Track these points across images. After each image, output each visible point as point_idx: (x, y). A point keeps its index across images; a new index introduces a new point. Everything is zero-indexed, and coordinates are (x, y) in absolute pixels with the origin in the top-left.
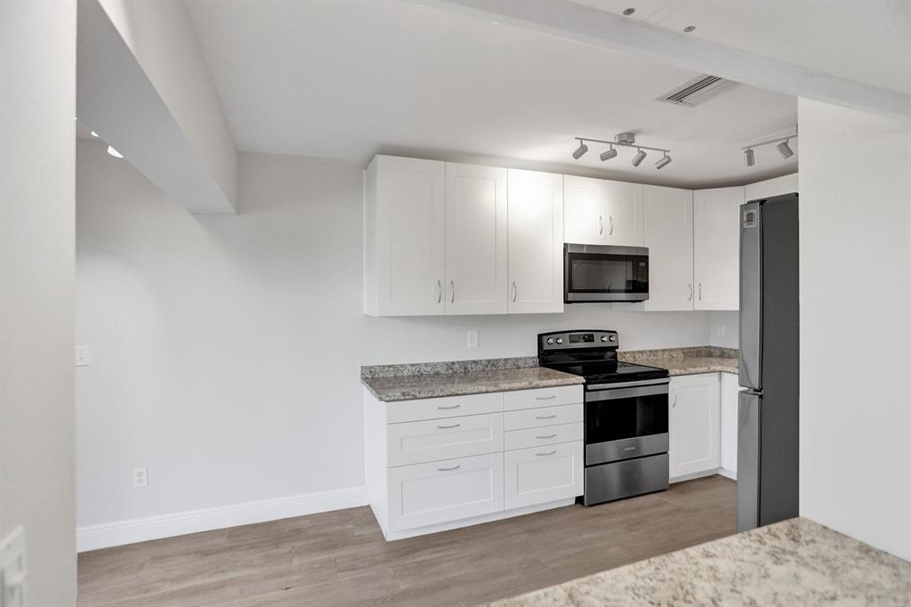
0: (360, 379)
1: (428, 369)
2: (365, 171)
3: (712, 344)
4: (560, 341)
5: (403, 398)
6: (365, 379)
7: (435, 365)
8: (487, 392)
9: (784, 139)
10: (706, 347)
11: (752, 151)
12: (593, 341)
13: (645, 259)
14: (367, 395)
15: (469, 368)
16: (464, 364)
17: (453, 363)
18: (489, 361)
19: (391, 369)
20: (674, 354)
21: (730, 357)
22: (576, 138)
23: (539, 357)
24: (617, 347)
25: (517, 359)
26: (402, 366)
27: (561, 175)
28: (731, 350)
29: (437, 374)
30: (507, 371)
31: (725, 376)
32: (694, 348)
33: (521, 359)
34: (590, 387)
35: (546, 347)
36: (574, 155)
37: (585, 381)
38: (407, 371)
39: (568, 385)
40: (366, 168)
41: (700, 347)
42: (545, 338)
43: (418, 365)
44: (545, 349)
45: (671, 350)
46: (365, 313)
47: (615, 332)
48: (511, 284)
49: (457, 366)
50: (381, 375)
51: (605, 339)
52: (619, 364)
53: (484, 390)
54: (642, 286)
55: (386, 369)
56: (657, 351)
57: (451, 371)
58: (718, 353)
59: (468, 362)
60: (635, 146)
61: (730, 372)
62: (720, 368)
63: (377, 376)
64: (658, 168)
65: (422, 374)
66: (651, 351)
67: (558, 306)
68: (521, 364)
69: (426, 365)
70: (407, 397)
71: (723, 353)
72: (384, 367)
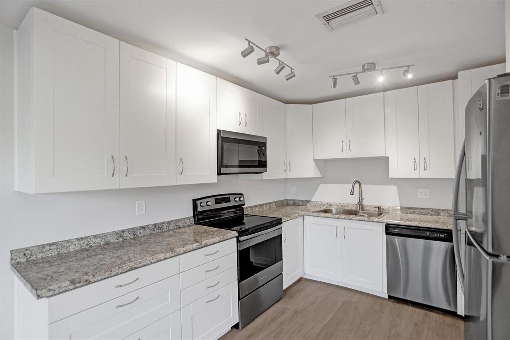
0: (9, 266)
1: (98, 240)
2: (15, 31)
3: (288, 198)
4: (209, 203)
5: (72, 287)
6: (17, 266)
7: (105, 235)
8: (165, 259)
9: (354, 73)
10: (285, 200)
11: (336, 79)
12: (230, 202)
13: (265, 144)
14: (20, 289)
15: (138, 234)
16: (133, 231)
17: (123, 231)
18: (155, 225)
19: (53, 247)
20: (271, 206)
21: (299, 205)
22: (246, 40)
23: (194, 217)
24: (244, 205)
25: (178, 221)
26: (67, 241)
27: (215, 77)
28: (299, 201)
29: (108, 244)
30: (171, 232)
31: (307, 218)
32: (280, 201)
33: (181, 220)
34: (241, 239)
35: (200, 209)
36: (242, 53)
37: (237, 235)
38: (73, 246)
39: (227, 240)
40: (17, 29)
41: (283, 200)
42: (199, 202)
43: (85, 238)
44: (199, 210)
45: (270, 203)
46: (16, 190)
47: (242, 194)
48: (178, 160)
49: (127, 233)
50: (40, 256)
51: (237, 200)
52: (244, 216)
53: (162, 258)
54: (263, 163)
55: (48, 248)
56: (263, 205)
57: (121, 239)
58: (292, 203)
59: (138, 228)
60: (277, 59)
61: (309, 215)
62: (303, 213)
63: (34, 258)
64: (287, 80)
65: (91, 246)
66: (260, 205)
67: (213, 178)
68: (181, 225)
69: (95, 237)
70: (78, 285)
71: (295, 203)
72: (44, 246)
